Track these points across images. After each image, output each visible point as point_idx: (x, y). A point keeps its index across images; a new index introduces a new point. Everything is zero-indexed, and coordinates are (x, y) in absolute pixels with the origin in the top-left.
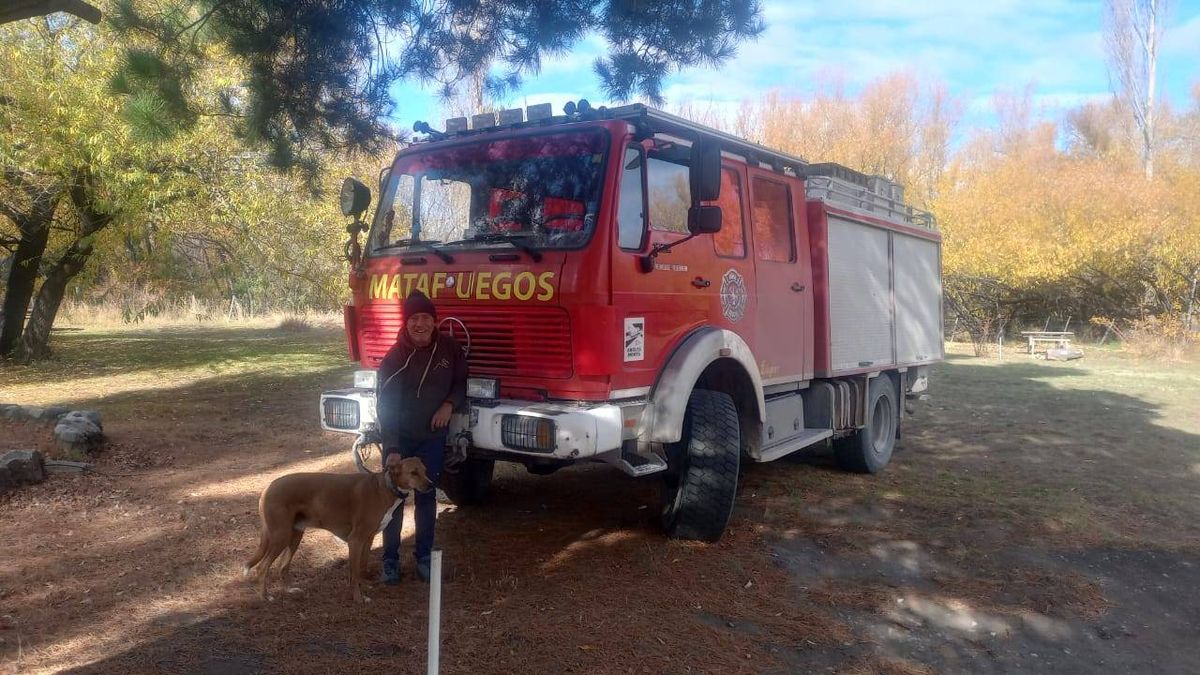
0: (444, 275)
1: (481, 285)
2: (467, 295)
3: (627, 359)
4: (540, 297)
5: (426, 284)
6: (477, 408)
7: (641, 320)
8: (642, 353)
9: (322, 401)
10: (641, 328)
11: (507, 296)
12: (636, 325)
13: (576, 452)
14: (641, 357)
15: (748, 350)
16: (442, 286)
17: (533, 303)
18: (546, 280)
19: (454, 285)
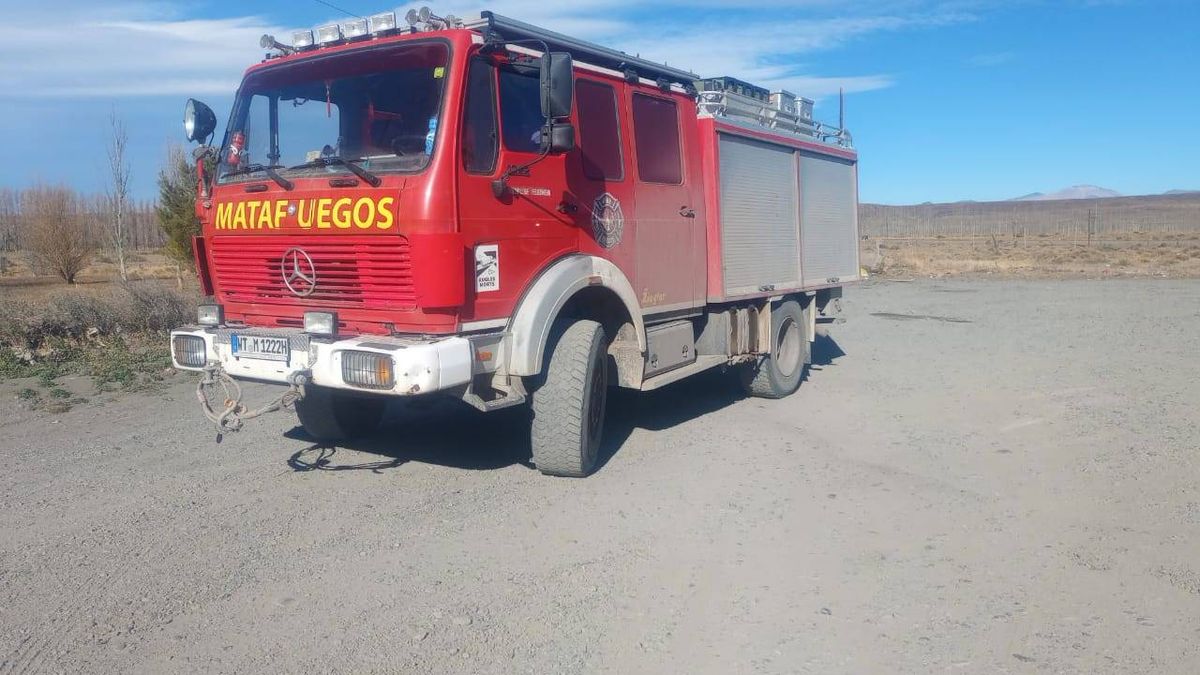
0: (285, 203)
1: (322, 213)
2: (309, 224)
3: (480, 289)
4: (381, 225)
5: (268, 212)
6: (316, 344)
7: (494, 248)
8: (497, 282)
9: (172, 338)
10: (494, 257)
11: (347, 225)
12: (488, 254)
13: (417, 387)
14: (496, 287)
15: (623, 277)
16: (284, 214)
17: (374, 232)
18: (386, 206)
19: (296, 213)
